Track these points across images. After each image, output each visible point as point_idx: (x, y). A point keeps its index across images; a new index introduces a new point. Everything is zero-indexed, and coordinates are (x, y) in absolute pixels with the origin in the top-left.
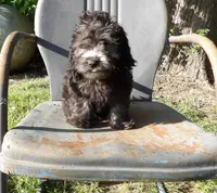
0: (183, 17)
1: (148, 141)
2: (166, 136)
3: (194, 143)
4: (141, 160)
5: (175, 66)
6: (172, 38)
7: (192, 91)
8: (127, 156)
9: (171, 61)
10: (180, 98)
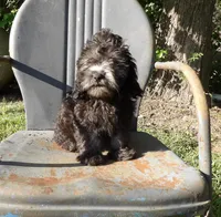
0: (176, 39)
1: (126, 176)
2: (146, 171)
3: (174, 179)
4: (118, 198)
5: (168, 90)
6: (158, 65)
7: (185, 117)
8: (102, 193)
9: (164, 85)
10: (172, 125)
